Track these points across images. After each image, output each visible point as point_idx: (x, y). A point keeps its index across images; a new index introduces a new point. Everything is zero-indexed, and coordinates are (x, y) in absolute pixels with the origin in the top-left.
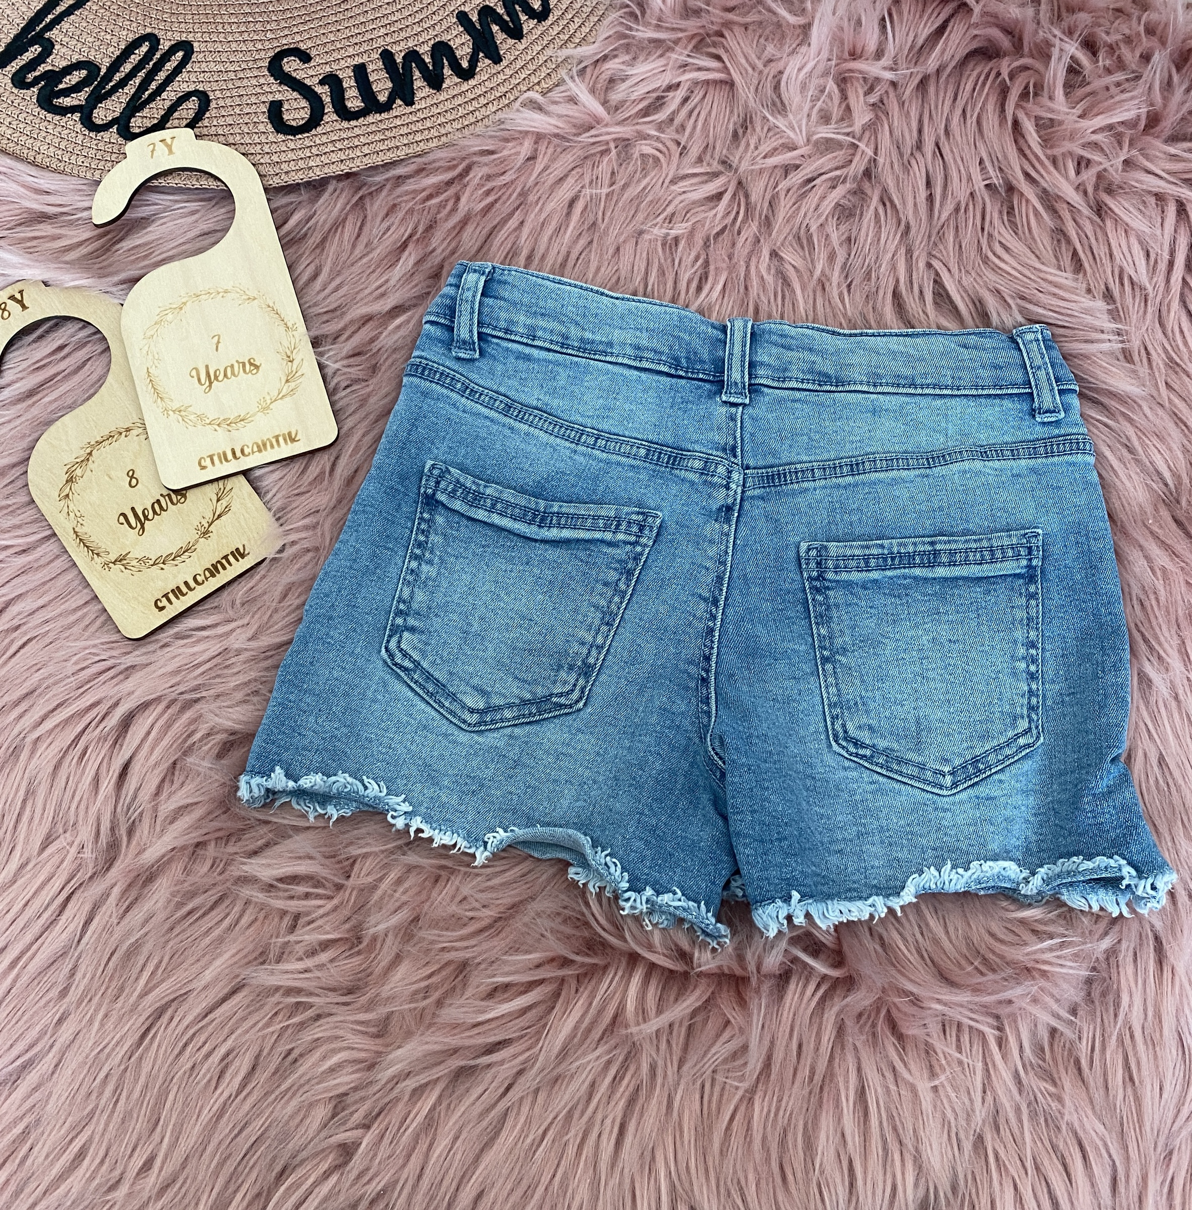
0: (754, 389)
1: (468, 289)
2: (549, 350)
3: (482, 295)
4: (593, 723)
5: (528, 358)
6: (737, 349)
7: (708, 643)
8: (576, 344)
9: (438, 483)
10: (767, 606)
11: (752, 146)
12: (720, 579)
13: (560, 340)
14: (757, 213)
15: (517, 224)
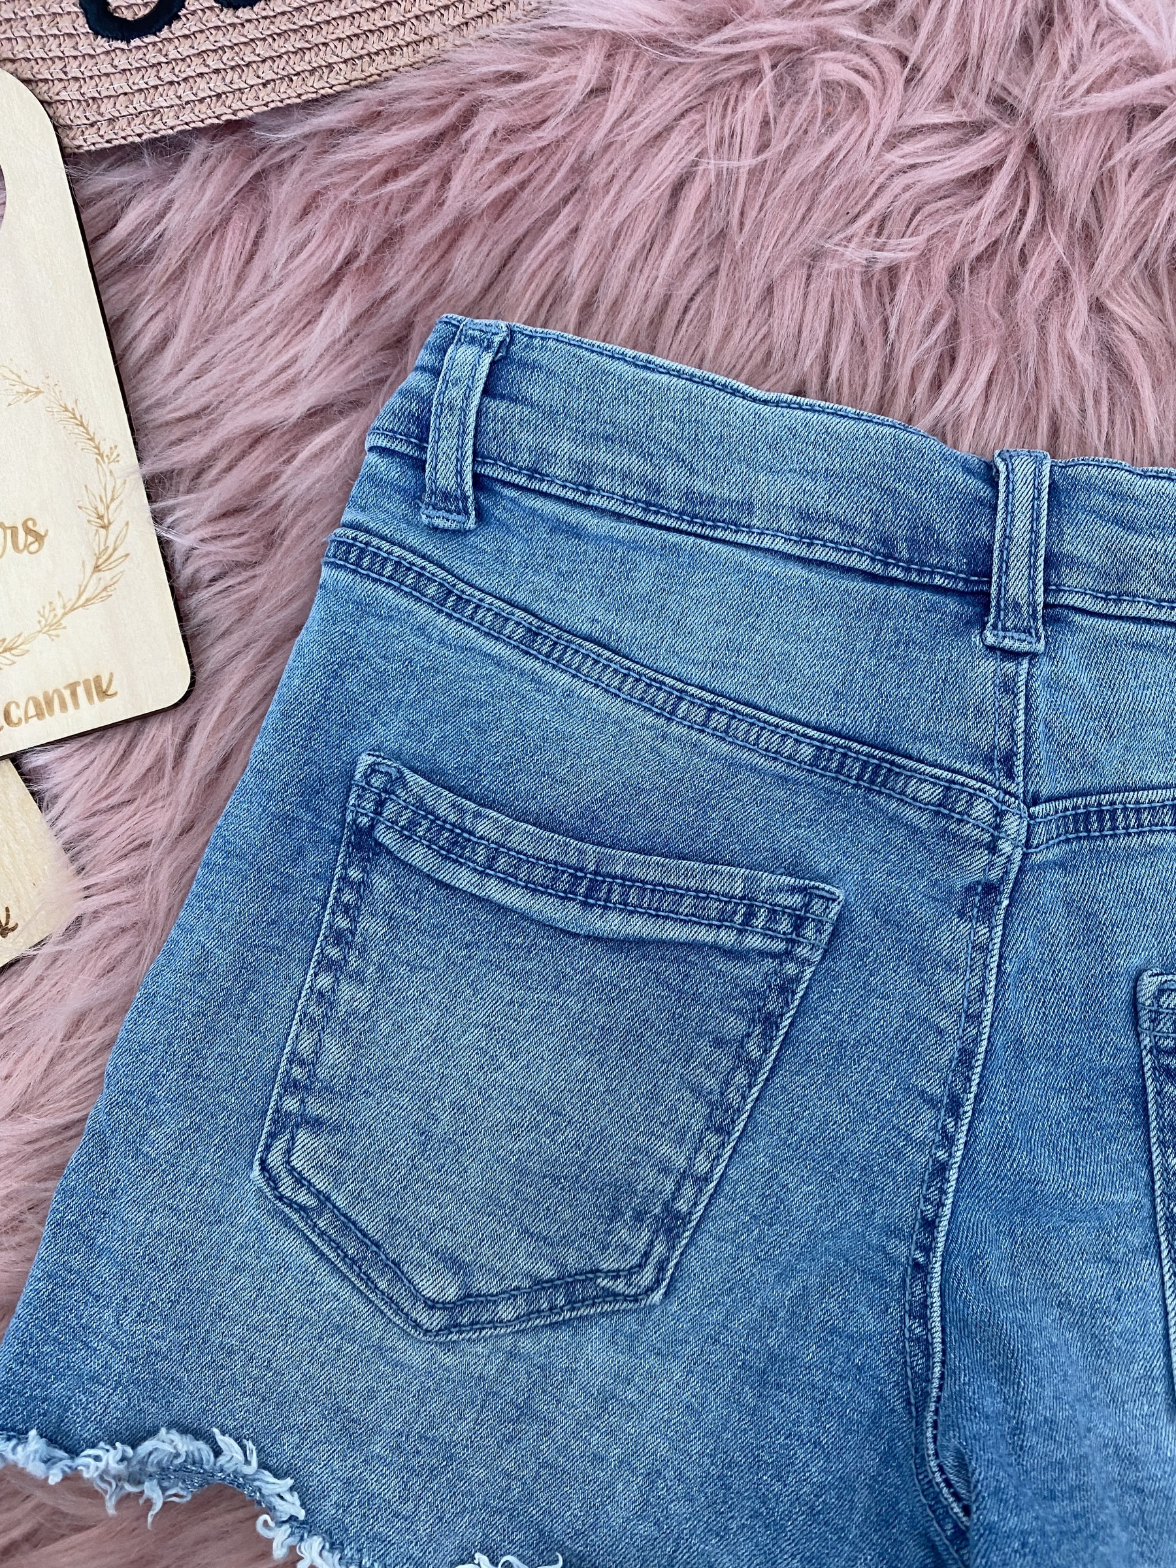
0: (1054, 616)
1: (456, 383)
2: (618, 516)
3: (485, 392)
4: (680, 1336)
5: (575, 532)
6: (1021, 524)
7: (934, 1195)
8: (675, 505)
9: (381, 804)
10: (1061, 1104)
11: (1064, 65)
12: (966, 1056)
13: (642, 495)
14: (1067, 213)
15: (562, 235)
